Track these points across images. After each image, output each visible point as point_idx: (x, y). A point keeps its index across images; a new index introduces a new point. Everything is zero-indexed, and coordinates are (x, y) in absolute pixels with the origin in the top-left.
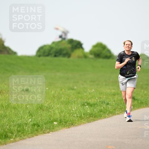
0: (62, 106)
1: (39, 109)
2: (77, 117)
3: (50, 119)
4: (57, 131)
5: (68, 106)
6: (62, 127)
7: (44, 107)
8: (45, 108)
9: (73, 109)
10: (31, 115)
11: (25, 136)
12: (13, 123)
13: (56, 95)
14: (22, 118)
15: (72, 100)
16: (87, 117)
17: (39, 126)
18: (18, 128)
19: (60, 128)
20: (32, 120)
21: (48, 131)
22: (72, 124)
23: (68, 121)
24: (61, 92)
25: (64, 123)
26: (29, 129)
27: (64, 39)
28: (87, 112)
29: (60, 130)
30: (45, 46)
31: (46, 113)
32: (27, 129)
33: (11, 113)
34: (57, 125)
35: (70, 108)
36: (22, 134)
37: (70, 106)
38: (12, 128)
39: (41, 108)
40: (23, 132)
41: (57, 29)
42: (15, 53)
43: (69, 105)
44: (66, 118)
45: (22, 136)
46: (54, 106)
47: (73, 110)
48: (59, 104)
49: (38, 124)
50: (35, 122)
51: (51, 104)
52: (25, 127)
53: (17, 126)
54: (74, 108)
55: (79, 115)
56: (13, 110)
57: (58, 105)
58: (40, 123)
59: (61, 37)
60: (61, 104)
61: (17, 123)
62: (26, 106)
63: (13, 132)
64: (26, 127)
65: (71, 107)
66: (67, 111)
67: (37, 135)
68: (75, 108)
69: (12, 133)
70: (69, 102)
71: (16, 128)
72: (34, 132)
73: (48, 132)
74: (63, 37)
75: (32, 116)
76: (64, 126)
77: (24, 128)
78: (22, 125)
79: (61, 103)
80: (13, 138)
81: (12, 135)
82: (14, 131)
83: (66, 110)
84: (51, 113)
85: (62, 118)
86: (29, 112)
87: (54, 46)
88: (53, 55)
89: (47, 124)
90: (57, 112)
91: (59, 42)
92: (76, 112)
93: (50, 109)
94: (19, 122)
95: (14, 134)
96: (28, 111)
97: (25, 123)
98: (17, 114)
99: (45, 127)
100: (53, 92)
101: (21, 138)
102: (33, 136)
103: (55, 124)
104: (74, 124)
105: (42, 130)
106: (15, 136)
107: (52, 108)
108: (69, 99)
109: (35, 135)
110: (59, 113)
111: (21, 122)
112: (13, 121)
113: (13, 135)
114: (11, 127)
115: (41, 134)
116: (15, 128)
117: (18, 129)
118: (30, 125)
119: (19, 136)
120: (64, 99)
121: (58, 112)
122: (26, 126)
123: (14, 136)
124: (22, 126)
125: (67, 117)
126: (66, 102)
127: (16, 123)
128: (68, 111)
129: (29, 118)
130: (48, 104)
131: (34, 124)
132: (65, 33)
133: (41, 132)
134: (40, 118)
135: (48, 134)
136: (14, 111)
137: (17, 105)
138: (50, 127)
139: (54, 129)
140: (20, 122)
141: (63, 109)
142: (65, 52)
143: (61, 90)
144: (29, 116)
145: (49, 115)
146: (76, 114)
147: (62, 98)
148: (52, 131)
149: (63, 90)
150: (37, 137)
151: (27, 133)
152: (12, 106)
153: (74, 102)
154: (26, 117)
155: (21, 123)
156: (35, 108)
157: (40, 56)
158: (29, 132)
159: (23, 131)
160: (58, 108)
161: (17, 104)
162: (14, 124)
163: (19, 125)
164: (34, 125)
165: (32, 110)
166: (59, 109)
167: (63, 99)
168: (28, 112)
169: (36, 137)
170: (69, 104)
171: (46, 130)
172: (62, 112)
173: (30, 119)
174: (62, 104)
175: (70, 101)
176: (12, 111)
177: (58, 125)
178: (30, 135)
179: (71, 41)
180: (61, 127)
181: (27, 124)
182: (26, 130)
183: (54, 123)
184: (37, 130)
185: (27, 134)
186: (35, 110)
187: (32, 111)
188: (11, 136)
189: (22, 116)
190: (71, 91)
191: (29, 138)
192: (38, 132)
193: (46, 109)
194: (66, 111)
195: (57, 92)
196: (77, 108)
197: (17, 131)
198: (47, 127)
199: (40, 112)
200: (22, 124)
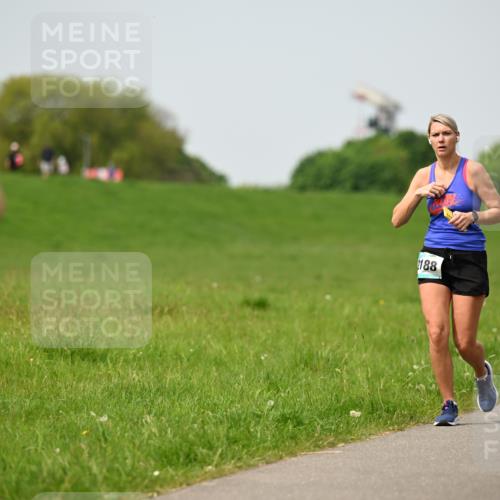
0: (379, 356)
1: (302, 366)
2: (429, 392)
3: (338, 401)
4: (360, 439)
5: (400, 355)
6: (376, 426)
7: (318, 359)
8: (322, 363)
9: (415, 367)
10: (273, 386)
11: (252, 456)
12: (212, 412)
13: (356, 320)
14: (245, 394)
15: (412, 337)
16: (461, 395)
17: (300, 423)
18: (231, 431)
19: (373, 431)
20: (276, 402)
21: (332, 439)
22: (412, 418)
23: (400, 405)
24: (374, 310)
25: (384, 414)
26: (268, 432)
27: (385, 131)
28: (462, 378)
29: (372, 437)
30: (320, 155)
31: (325, 381)
32: (259, 435)
33: (205, 381)
34: (362, 419)
35: (404, 362)
36: (245, 451)
37: (405, 356)
38: (210, 429)
39: (306, 364)
40: (246, 442)
41: (361, 98)
42: (221, 179)
43: (402, 354)
44: (391, 397)
45: (245, 457)
46: (351, 357)
47: (414, 371)
48: (370, 350)
49: (296, 418)
50: (287, 411)
51: (339, 351)
52: (255, 426)
53: (226, 425)
54: (419, 363)
55: (434, 386)
56: (214, 369)
57: (366, 351)
58: (305, 414)
59: (373, 123)
60: (373, 350)
61: (228, 414)
62: (257, 355)
63: (212, 443)
64: (259, 428)
65: (408, 359)
66: (396, 373)
67: (293, 454)
68: (423, 362)
69: (211, 448)
70: (400, 343)
71: (222, 430)
72: (283, 442)
73: (332, 445)
74: (383, 123)
75: (278, 391)
76: (386, 423)
77: (249, 432)
78: (245, 419)
79: (375, 345)
80: (215, 463)
81: (211, 453)
82: (218, 439)
83: (392, 368)
84: (342, 381)
85: (379, 396)
86: (268, 377)
87: (350, 153)
88: (348, 185)
89: (328, 417)
90: (360, 375)
91: (369, 142)
92: (424, 378)
93: (337, 366)
94: (234, 409)
95: (217, 450)
96: (263, 374)
97: (254, 414)
98: (228, 383)
99: (322, 426)
100: (347, 310)
101: (238, 464)
102: (281, 458)
103: (354, 417)
104: (418, 415)
105: (309, 436)
106: (221, 455)
107: (346, 363)
108: (400, 333)
109: (287, 455)
110: (368, 379)
111: (240, 412)
112: (215, 404)
113: (215, 454)
114: (206, 427)
115: (309, 449)
116: (221, 428)
117: (231, 435)
118: (270, 419)
119: (233, 458)
120: (384, 331)
121: (364, 374)
122: (258, 423)
123: (216, 458)
124: (242, 424)
125: (394, 394)
126: (392, 341)
127: (222, 415)
128: (399, 374)
129: (266, 395)
130: (331, 350)
131: (283, 415)
132: (390, 111)
133: (308, 444)
134: (304, 396)
135: (330, 451)
136: (216, 374)
137: (229, 353)
138: (338, 426)
139: (350, 432)
140: (236, 408)
141: (383, 366)
142: (387, 175)
143: (376, 302)
144: (269, 390)
145: (334, 388)
146: (424, 383)
147: (377, 330)
148: (345, 441)
149: (382, 302)
150: (294, 459)
151: (261, 445)
152: (213, 357)
153: (420, 343)
154: (258, 392)
155: (239, 415)
156: (287, 364)
157: (303, 188)
158: (266, 445)
159: (248, 439)
160: (363, 364)
161: (226, 348)
162: (218, 415)
163: (235, 421)
164: (284, 419)
165: (277, 368)
166: (366, 366)
167: (380, 332)
168: (265, 376)
169: (290, 460)
170: (403, 349)
171: (323, 436)
172: (378, 375)
173: (270, 398)
174: (380, 350)
175: (405, 341)
176: (209, 373)
177: (366, 419)
178: (270, 453)
179: (409, 139)
180: (373, 426)
181: (259, 416)
182: (256, 437)
183: (352, 412)
184: (293, 437)
185: (261, 451)
186: (287, 371)
187: (278, 372)
188: (208, 455)
189: (242, 391)
190: (409, 306)
191: (267, 463)
192: (297, 444)
193: (324, 368)
194: (391, 372)
195: (360, 310)
196: (427, 363)
197: (228, 439)
198: (327, 427)
199: (305, 376)
200: (243, 417)
